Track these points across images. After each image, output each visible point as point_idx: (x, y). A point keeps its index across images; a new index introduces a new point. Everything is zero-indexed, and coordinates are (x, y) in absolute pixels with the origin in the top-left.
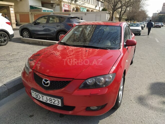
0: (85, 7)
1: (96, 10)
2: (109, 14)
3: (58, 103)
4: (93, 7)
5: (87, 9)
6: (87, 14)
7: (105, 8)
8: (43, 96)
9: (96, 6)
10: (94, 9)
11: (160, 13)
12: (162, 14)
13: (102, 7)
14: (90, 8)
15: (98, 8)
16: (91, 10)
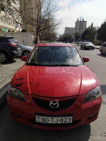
0: (6, 28)
1: (17, 30)
2: (34, 35)
3: (69, 121)
4: (14, 28)
5: (9, 29)
6: (13, 34)
7: (24, 30)
8: (52, 119)
9: (16, 27)
10: (15, 30)
11: (64, 35)
12: (65, 36)
13: (21, 28)
14: (11, 29)
15: (18, 29)
16: (12, 30)
